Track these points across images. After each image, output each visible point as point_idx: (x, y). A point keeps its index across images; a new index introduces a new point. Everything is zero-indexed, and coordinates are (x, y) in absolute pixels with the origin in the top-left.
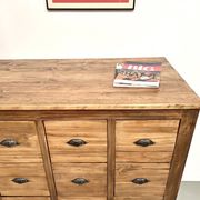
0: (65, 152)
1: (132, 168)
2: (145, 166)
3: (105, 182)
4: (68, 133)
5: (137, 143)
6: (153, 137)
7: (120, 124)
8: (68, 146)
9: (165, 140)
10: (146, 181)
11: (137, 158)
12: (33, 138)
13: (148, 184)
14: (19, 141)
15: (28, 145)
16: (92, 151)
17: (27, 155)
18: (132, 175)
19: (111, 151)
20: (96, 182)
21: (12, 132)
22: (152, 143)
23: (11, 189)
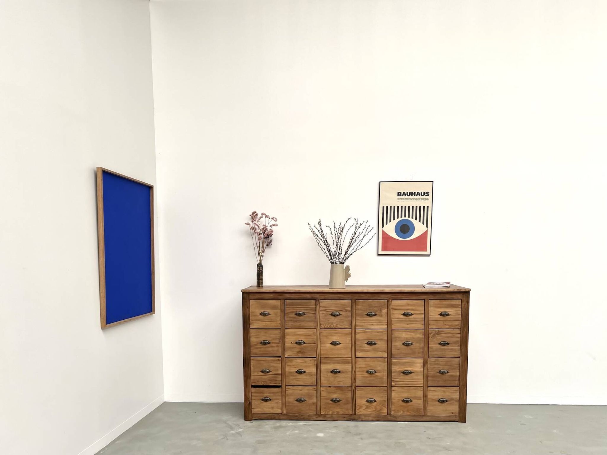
0: (401, 321)
1: (439, 333)
2: (446, 331)
3: (422, 345)
4: (403, 308)
5: (441, 315)
6: (449, 310)
7: (432, 302)
8: (402, 317)
9: (455, 313)
10: (448, 344)
11: (441, 325)
12: (385, 311)
13: (449, 347)
14: (377, 313)
15: (381, 316)
16: (415, 320)
17: (380, 322)
18: (439, 339)
19: (426, 321)
20: (418, 345)
21: (375, 307)
22: (448, 315)
23: (363, 351)
